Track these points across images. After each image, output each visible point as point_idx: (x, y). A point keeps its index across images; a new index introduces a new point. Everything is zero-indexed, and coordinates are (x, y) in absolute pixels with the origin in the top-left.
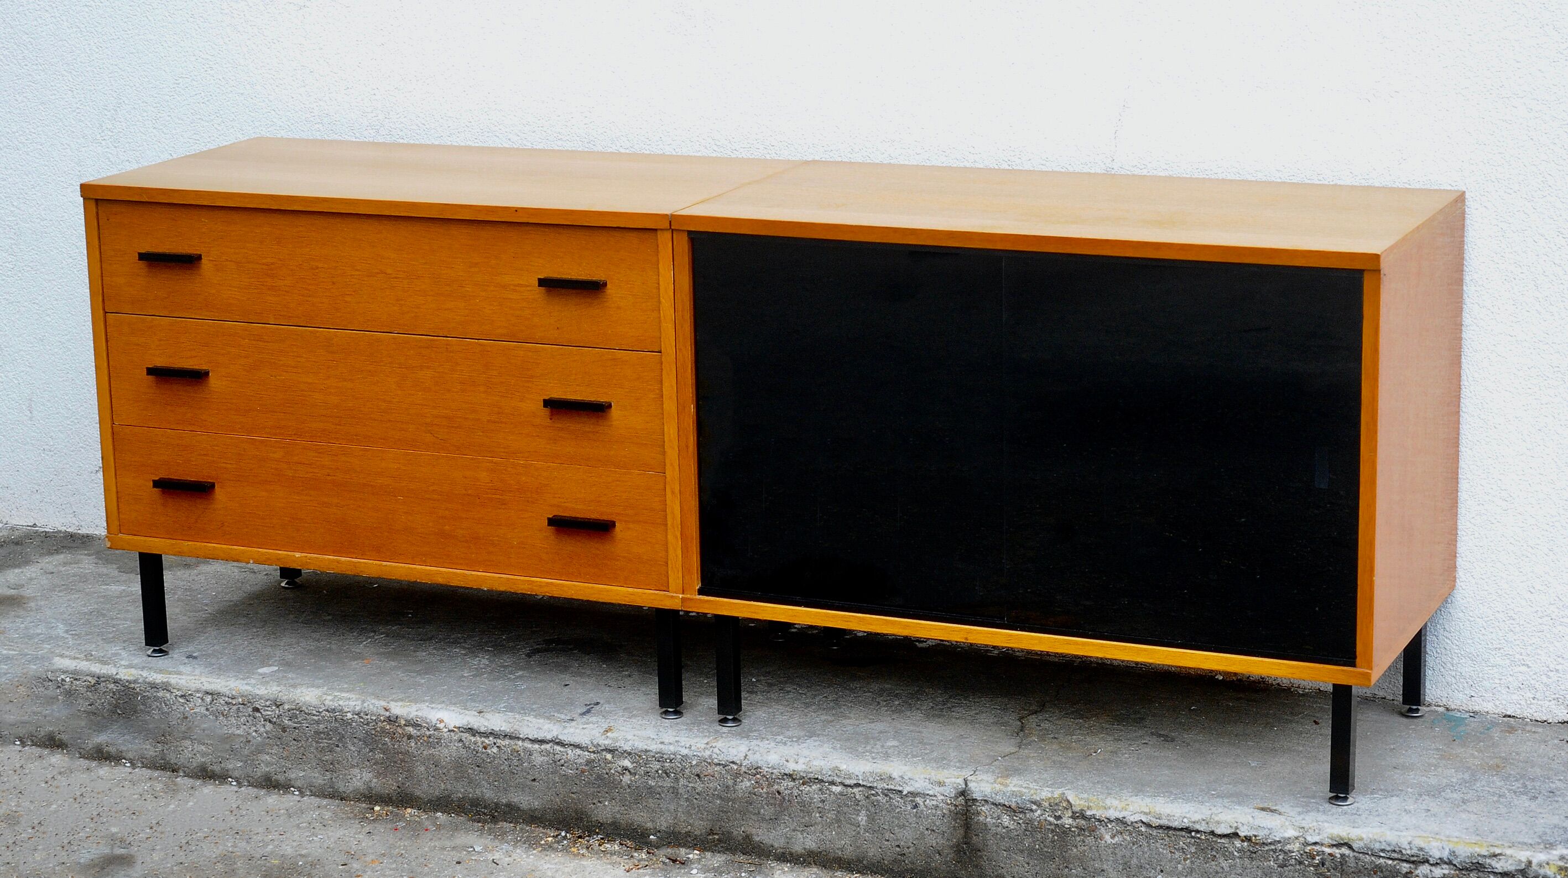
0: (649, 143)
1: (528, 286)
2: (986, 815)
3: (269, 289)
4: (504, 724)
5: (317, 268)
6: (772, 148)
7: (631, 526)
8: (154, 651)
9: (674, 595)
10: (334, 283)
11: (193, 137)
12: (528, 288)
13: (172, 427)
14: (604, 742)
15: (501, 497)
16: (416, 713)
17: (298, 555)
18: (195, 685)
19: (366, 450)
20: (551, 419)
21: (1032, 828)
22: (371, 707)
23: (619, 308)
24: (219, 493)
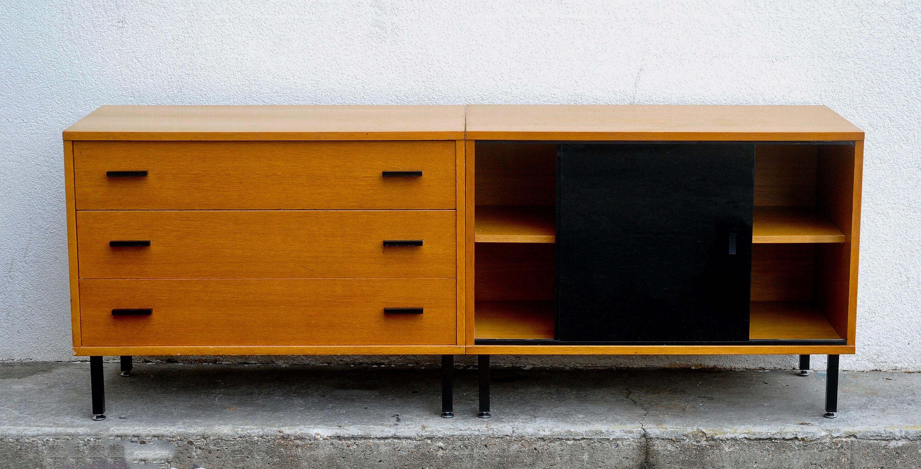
0: (356, 100)
1: (371, 177)
2: (658, 446)
3: (196, 189)
4: (359, 431)
5: (230, 174)
6: (433, 100)
7: (433, 309)
8: (98, 417)
9: (460, 346)
10: (241, 183)
11: (39, 108)
12: (372, 178)
13: (122, 277)
14: (425, 434)
15: (350, 300)
16: (301, 432)
17: (211, 347)
18: (145, 432)
19: (261, 280)
20: (384, 253)
21: (684, 450)
22: (270, 432)
23: (429, 186)
24: (155, 315)
